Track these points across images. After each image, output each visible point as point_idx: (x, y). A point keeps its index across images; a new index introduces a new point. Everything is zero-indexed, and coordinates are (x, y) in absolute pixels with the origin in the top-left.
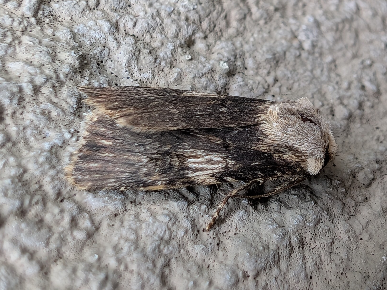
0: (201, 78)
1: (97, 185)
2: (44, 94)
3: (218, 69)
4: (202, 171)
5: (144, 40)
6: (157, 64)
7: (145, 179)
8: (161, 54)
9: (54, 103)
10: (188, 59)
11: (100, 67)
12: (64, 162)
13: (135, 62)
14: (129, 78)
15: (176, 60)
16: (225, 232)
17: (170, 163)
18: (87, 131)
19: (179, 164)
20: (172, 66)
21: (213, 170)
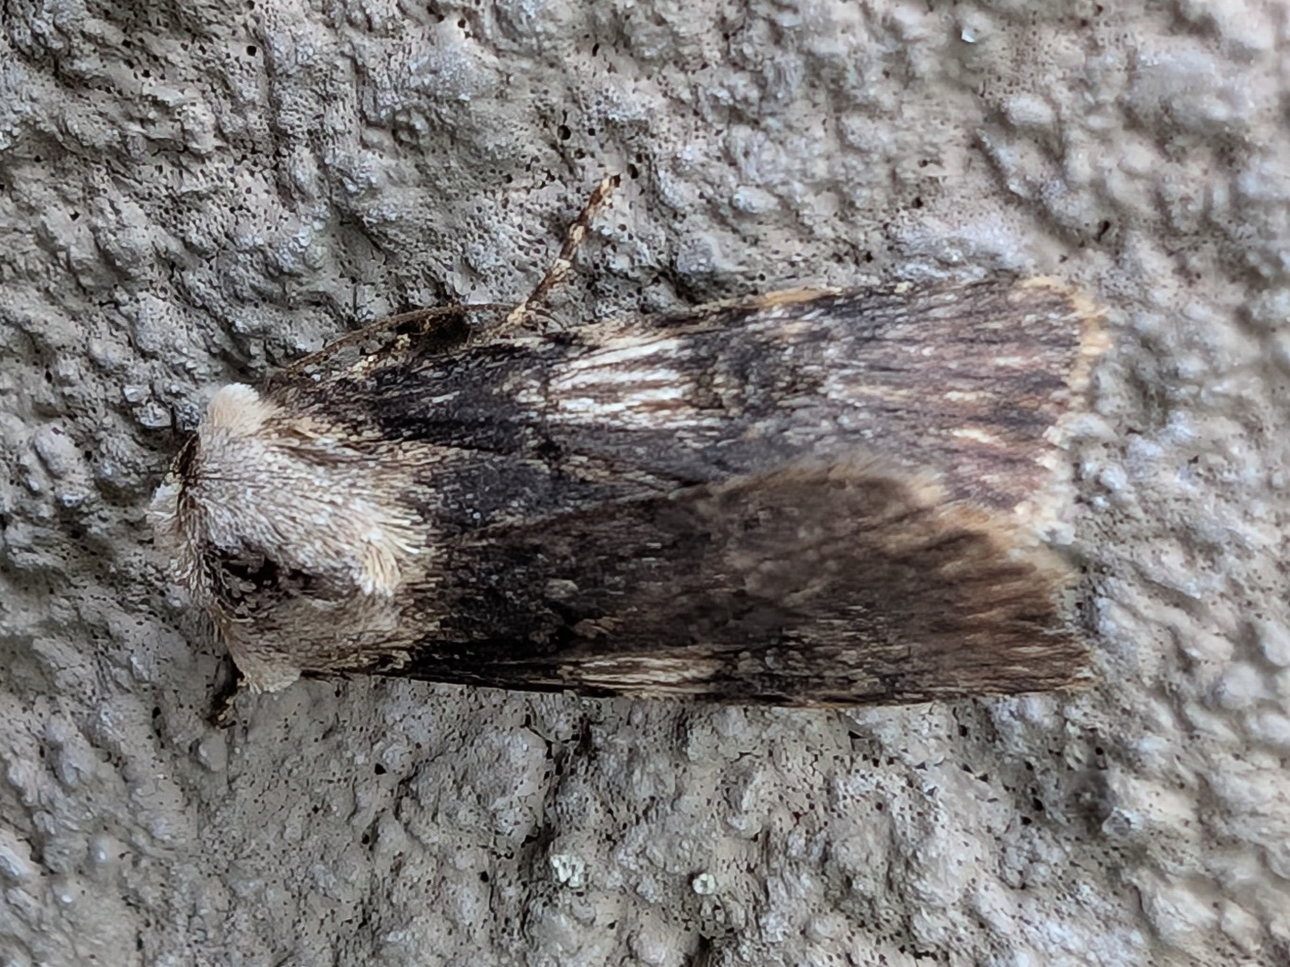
0: (653, 799)
1: (992, 293)
2: (1217, 635)
3: (590, 849)
4: (629, 360)
5: (878, 942)
6: (818, 837)
7: (828, 322)
8: (807, 882)
9: (1181, 600)
10: (703, 877)
11: (1031, 797)
12: (1115, 372)
13: (904, 834)
14: (919, 767)
15: (750, 870)
16: (544, 185)
17: (744, 378)
18: (1044, 469)
19: (712, 379)
20: (764, 841)
21: (593, 367)
